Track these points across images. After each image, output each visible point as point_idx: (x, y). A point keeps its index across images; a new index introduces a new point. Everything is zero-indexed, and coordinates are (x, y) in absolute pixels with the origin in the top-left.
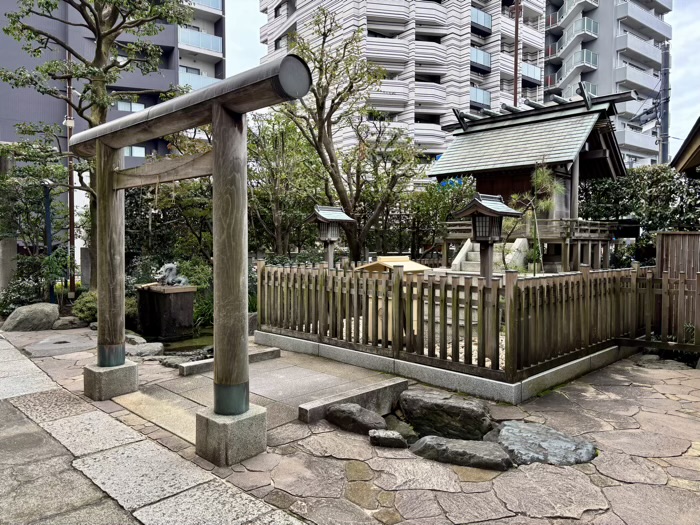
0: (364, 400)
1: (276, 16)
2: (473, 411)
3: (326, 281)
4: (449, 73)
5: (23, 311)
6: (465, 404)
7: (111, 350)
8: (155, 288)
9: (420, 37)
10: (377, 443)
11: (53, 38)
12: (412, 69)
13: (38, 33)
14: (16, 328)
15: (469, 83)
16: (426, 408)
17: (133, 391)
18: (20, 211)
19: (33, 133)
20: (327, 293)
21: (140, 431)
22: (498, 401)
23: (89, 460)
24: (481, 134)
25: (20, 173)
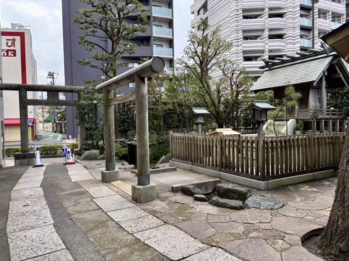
0: (199, 186)
1: (198, 15)
2: (242, 191)
3: (194, 140)
4: (287, 33)
5: (87, 152)
6: (240, 189)
7: (110, 165)
8: (133, 144)
9: (271, 16)
10: (197, 199)
11: (96, 44)
12: (267, 33)
13: (90, 43)
14: (84, 159)
15: (299, 37)
16: (225, 190)
17: (118, 180)
18: (85, 114)
19: (89, 83)
20: (195, 144)
21: (116, 192)
22: (257, 189)
23: (98, 199)
24: (276, 70)
25: (85, 99)
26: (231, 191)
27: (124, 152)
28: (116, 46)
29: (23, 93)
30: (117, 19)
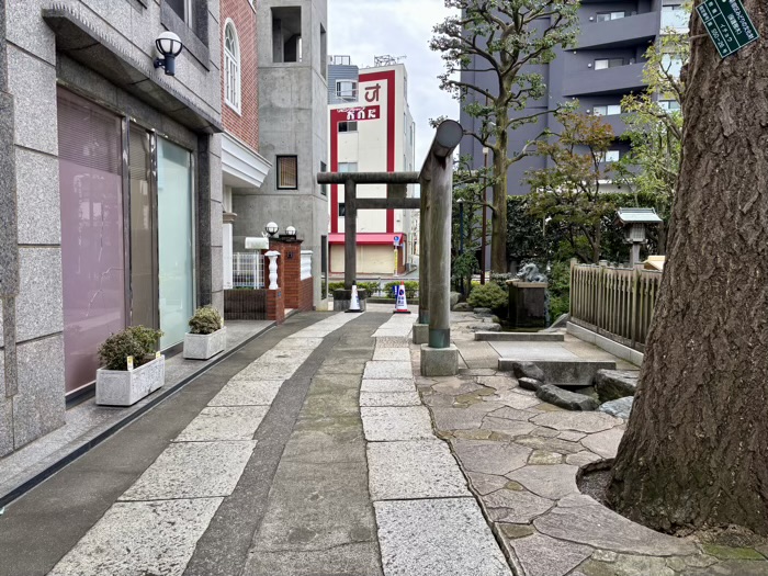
0: (557, 366)
3: (603, 278)
8: (515, 283)
11: (470, 86)
13: (459, 84)
16: (605, 381)
20: (602, 288)
26: (615, 385)
27: (502, 300)
28: (510, 84)
29: (351, 187)
30: (511, 28)
